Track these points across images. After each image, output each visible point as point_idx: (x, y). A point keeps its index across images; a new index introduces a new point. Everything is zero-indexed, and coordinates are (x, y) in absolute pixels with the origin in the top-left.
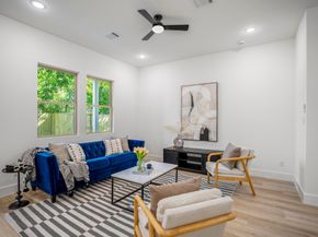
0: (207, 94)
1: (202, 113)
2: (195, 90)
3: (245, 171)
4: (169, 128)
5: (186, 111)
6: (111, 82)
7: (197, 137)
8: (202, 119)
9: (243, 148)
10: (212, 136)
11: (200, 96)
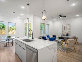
0: (68, 27)
1: (67, 30)
2: (65, 26)
3: (77, 40)
4: (60, 33)
5: (63, 30)
6: (49, 25)
7: (66, 35)
8: (67, 31)
9: (76, 37)
10: (69, 35)
11: (66, 27)
